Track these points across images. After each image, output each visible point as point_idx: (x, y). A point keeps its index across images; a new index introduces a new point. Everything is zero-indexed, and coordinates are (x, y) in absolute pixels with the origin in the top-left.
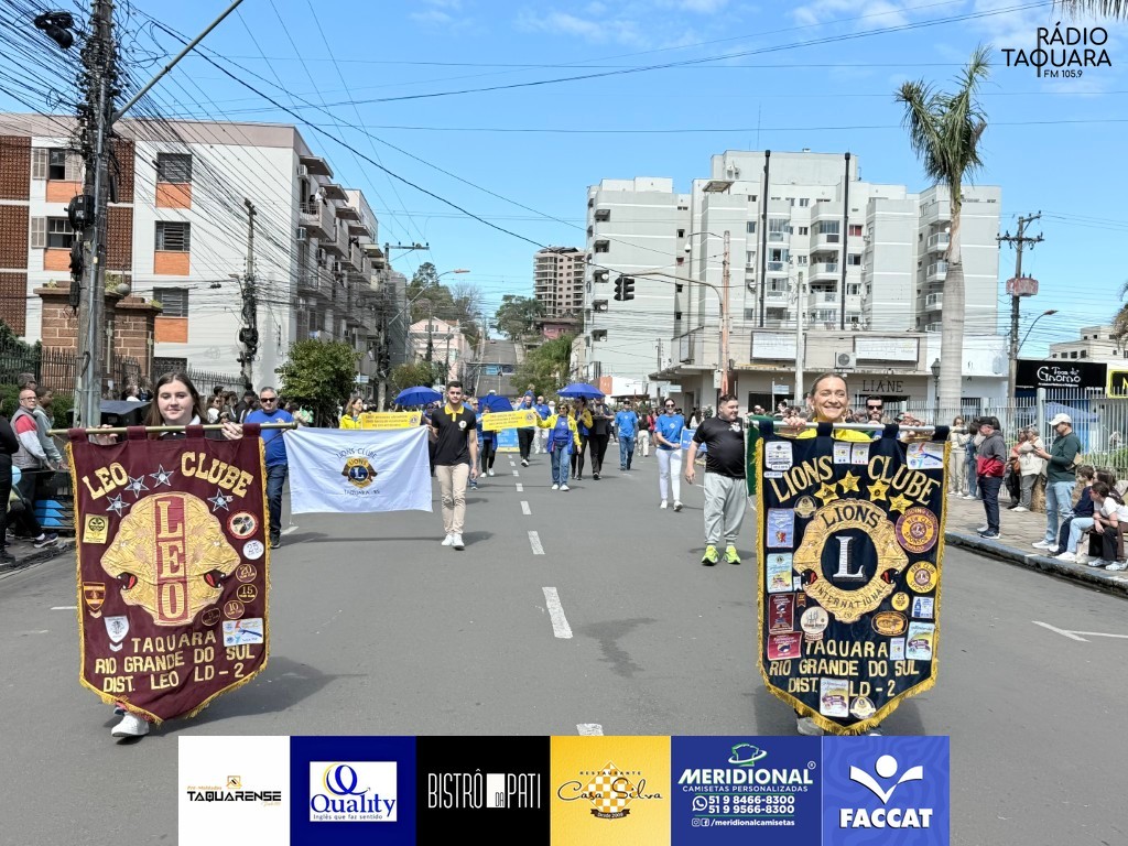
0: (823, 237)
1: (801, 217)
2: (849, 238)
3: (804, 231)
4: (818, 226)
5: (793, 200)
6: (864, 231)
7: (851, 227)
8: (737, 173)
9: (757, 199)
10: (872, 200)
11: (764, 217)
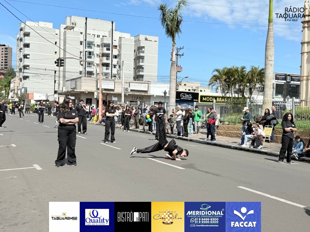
0: (105, 48)
1: (97, 41)
2: (113, 49)
3: (98, 46)
4: (103, 45)
5: (95, 35)
6: (118, 47)
7: (114, 46)
8: (75, 24)
9: (83, 34)
10: (120, 38)
11: (86, 40)
